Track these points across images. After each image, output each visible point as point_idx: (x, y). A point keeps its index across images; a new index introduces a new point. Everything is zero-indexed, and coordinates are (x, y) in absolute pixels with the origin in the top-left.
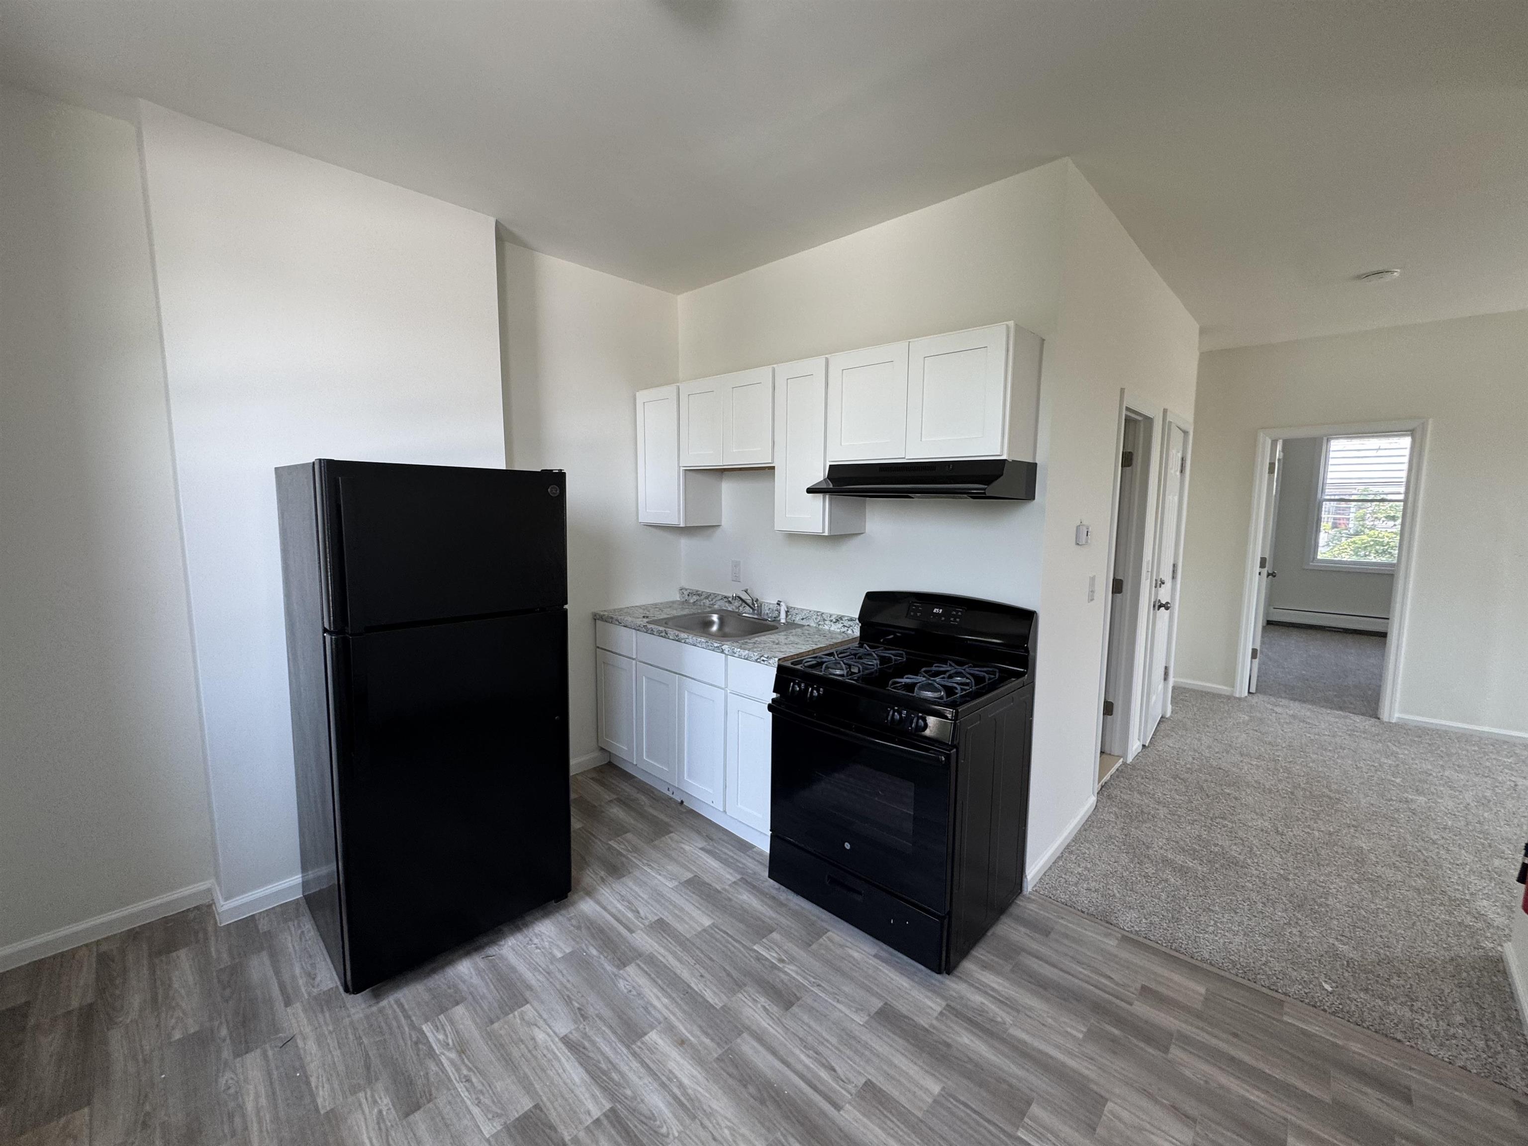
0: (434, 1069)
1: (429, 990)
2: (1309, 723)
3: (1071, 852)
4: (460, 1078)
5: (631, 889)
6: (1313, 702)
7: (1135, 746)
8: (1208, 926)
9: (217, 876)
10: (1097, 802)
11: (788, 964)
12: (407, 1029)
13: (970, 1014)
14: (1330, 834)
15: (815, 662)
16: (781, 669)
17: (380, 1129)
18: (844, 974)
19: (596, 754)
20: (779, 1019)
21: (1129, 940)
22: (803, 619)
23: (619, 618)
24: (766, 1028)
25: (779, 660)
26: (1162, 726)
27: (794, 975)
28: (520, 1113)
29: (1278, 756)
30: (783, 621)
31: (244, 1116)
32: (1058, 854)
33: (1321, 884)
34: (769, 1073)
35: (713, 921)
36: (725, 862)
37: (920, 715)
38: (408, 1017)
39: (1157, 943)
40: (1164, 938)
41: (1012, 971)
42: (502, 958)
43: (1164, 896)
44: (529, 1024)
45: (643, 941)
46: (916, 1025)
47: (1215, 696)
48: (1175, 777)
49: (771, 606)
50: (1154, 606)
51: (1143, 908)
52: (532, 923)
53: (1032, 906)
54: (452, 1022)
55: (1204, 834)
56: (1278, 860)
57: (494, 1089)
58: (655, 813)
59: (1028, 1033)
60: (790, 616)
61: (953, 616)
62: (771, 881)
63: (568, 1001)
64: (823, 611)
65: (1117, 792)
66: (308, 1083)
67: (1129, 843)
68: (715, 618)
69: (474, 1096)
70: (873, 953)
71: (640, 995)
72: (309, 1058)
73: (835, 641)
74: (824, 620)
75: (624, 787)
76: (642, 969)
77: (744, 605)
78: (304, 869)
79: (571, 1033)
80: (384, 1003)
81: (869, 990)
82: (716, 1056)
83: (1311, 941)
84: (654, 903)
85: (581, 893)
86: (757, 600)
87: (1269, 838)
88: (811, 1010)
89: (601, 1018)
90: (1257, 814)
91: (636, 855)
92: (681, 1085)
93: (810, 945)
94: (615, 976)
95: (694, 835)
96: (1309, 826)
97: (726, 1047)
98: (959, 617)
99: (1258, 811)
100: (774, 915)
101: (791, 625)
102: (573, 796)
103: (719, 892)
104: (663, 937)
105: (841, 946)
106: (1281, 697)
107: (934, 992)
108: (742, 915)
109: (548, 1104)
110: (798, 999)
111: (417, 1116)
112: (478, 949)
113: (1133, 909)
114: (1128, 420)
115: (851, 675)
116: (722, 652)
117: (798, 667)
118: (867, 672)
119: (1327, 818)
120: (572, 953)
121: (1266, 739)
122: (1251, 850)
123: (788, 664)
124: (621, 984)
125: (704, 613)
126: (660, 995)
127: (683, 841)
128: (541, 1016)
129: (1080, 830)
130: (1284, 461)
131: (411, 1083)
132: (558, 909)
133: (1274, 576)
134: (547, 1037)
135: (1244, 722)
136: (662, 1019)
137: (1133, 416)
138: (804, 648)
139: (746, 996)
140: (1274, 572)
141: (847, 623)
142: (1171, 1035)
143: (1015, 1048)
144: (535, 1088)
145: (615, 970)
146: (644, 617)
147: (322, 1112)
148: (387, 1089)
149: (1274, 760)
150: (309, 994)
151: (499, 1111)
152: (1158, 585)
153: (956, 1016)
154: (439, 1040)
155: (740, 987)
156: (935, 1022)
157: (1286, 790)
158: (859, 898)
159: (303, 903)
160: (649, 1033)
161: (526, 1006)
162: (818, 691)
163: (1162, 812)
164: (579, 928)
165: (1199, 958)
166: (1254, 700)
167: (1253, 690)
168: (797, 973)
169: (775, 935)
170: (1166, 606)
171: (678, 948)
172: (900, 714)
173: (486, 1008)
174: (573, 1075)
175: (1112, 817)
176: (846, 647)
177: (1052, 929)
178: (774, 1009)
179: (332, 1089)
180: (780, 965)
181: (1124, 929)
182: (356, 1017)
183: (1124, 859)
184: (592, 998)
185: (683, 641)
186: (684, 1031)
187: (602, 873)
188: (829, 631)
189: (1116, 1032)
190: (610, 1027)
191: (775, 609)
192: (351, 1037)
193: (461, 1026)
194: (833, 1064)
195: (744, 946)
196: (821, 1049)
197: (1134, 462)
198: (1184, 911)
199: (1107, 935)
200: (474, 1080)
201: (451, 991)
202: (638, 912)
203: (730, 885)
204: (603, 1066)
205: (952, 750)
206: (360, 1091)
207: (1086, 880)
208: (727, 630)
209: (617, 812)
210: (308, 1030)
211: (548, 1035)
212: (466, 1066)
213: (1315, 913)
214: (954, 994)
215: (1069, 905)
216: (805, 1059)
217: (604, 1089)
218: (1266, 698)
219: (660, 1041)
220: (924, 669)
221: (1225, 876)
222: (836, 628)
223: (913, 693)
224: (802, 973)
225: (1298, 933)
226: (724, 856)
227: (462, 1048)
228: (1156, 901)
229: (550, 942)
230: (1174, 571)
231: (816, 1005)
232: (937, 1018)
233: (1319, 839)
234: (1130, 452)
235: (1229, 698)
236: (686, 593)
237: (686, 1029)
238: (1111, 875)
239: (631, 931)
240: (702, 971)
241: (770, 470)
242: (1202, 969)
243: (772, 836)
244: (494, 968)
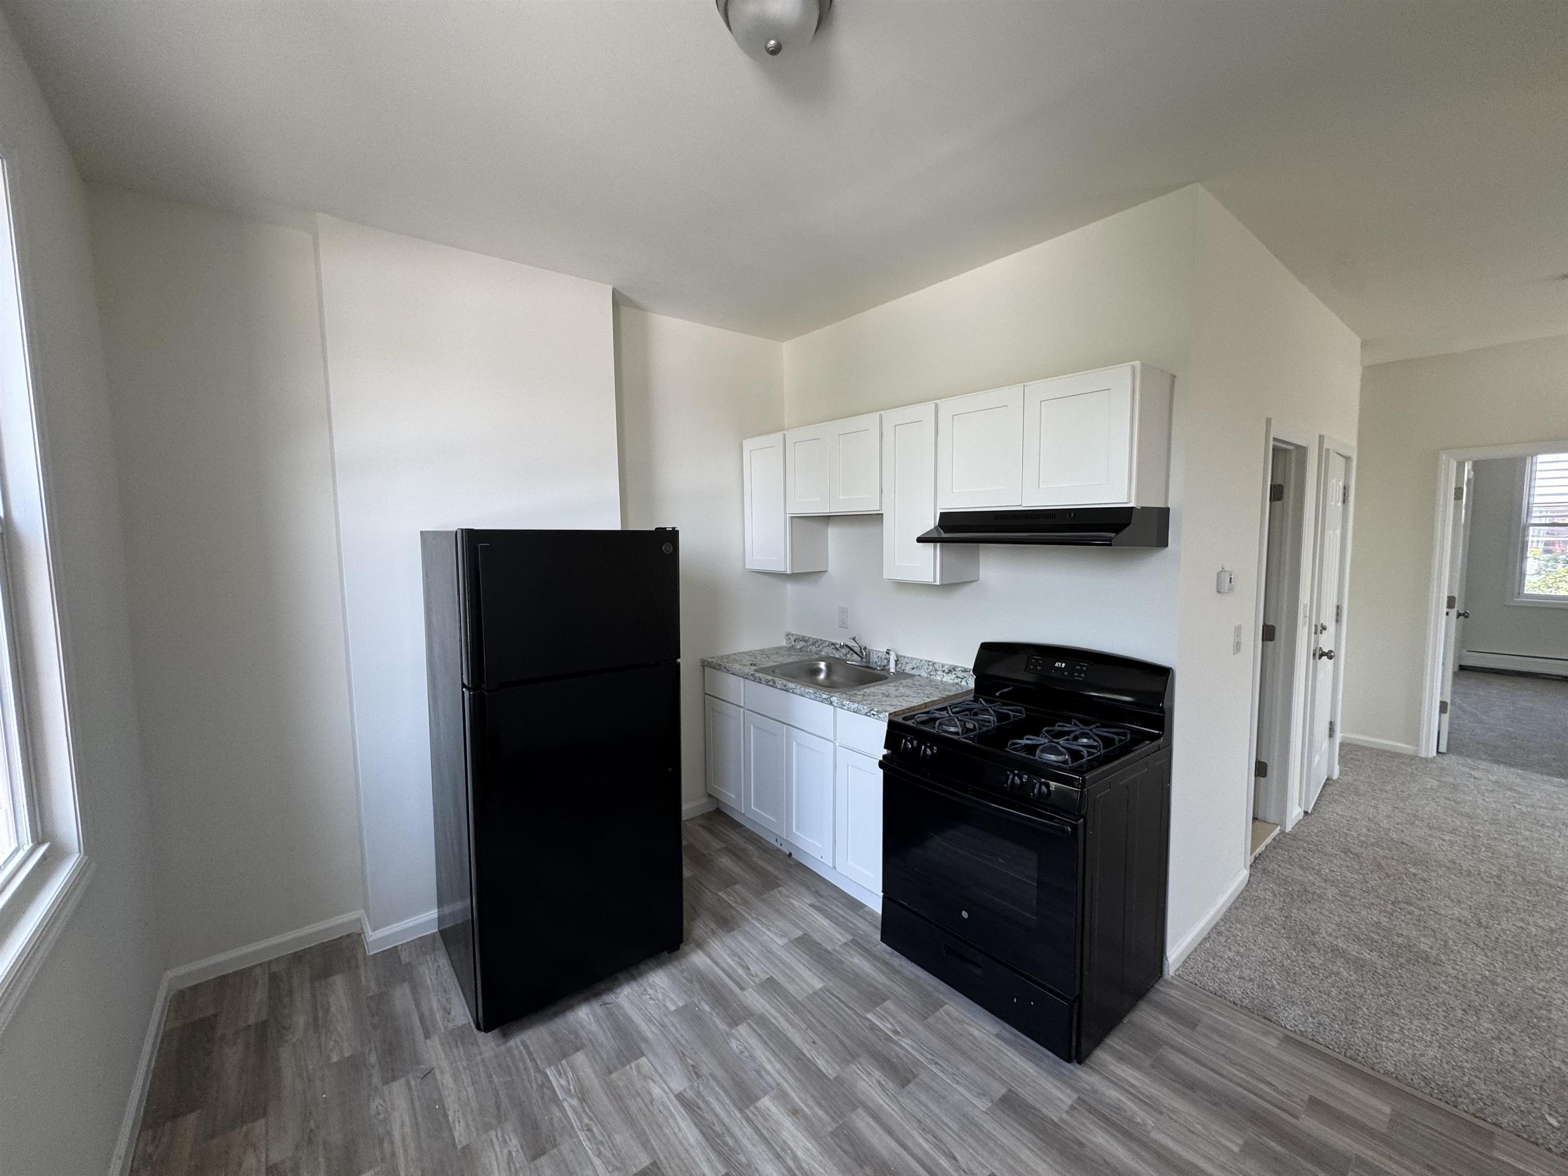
0: (557, 1114)
1: (552, 1034)
2: (1520, 793)
3: (1220, 934)
4: (581, 1125)
5: (741, 943)
6: (1525, 766)
7: (1295, 813)
8: (1392, 1032)
9: (366, 908)
10: (1250, 877)
11: (903, 1037)
12: (532, 1071)
13: (1105, 1111)
14: (1552, 931)
15: (925, 718)
16: (892, 725)
17: (510, 1169)
18: (963, 1053)
19: (705, 800)
20: (895, 1097)
21: (1290, 1041)
22: (913, 669)
23: (727, 665)
24: (881, 1105)
25: (890, 714)
26: (1329, 789)
27: (909, 1049)
28: (639, 1170)
29: (1478, 831)
30: (892, 670)
31: (392, 1143)
32: (1205, 934)
33: (1539, 992)
34: (885, 1153)
35: (824, 984)
36: (834, 920)
37: (1043, 780)
38: (533, 1060)
39: (1328, 1047)
40: (1336, 1043)
41: (1153, 1066)
42: (619, 1007)
43: (1334, 992)
44: (646, 1077)
45: (755, 1000)
46: (1044, 1118)
47: (1395, 755)
48: (1346, 851)
49: (880, 654)
50: (1314, 655)
51: (1308, 1004)
52: (646, 972)
53: (1173, 993)
54: (572, 1068)
55: (1384, 921)
56: (1480, 959)
57: (614, 1141)
58: (763, 864)
59: (1173, 1138)
60: (900, 665)
61: (1078, 671)
62: (884, 945)
63: (682, 1057)
64: (935, 661)
65: (1272, 866)
66: (446, 1116)
67: (1290, 927)
68: (822, 665)
69: (595, 1146)
70: (995, 1033)
71: (752, 1058)
72: (446, 1092)
73: (947, 693)
74: (936, 670)
75: (732, 836)
76: (755, 1031)
77: (851, 652)
78: (440, 904)
79: (685, 1090)
80: (511, 1043)
81: (992, 1074)
82: (830, 1129)
83: (1528, 1061)
84: (765, 961)
85: (692, 945)
86: (865, 648)
87: (1469, 931)
88: (928, 1089)
89: (715, 1078)
90: (1452, 901)
91: (744, 908)
92: (795, 1158)
93: (926, 1018)
94: (727, 1034)
95: (802, 890)
96: (1522, 920)
97: (841, 1122)
98: (1084, 672)
99: (1453, 896)
100: (888, 982)
101: (901, 675)
102: (684, 843)
103: (829, 952)
104: (774, 997)
105: (961, 1022)
106: (1481, 759)
107: (1064, 1082)
108: (854, 979)
109: (665, 1162)
110: (915, 1076)
111: (543, 1160)
112: (597, 995)
113: (1297, 1004)
114: (1275, 450)
115: (966, 733)
116: (831, 703)
117: (910, 723)
118: (985, 729)
119: (1547, 911)
120: (685, 1007)
121: (1462, 810)
122: (1446, 943)
123: (899, 719)
124: (734, 1044)
125: (810, 661)
126: (772, 1059)
127: (792, 896)
128: (656, 1071)
129: (1230, 908)
130: (1475, 484)
131: (538, 1128)
132: (670, 960)
133: (1467, 617)
134: (661, 1092)
135: (1432, 789)
136: (774, 1085)
137: (1280, 445)
138: (916, 702)
139: (861, 1068)
140: (1466, 612)
141: (961, 674)
142: (1350, 1160)
143: (1159, 1156)
144: (652, 1145)
145: (727, 1028)
146: (751, 665)
147: (459, 1147)
148: (515, 1131)
149: (1473, 836)
150: (445, 1028)
151: (619, 1165)
152: (1319, 631)
153: (1090, 1112)
154: (562, 1086)
155: (854, 1058)
156: (1065, 1116)
157: (1490, 874)
158: (979, 972)
159: (438, 937)
160: (762, 1098)
161: (642, 1059)
162: (932, 750)
163: (1331, 892)
164: (691, 982)
165: (1382, 1071)
166: (1445, 762)
167: (1443, 749)
168: (913, 1048)
169: (889, 1004)
170: (1329, 655)
171: (790, 1010)
172: (1021, 778)
173: (605, 1056)
174: (689, 1135)
175: (1269, 895)
176: (961, 700)
177: (1200, 1020)
178: (890, 1085)
179: (468, 1126)
180: (895, 1038)
181: (1285, 1028)
182: (486, 1055)
183: (1284, 945)
184: (705, 1055)
185: (791, 691)
186: (797, 1099)
187: (713, 926)
188: (941, 681)
189: (1279, 1148)
190: (723, 1088)
191: (884, 657)
192: (483, 1075)
193: (581, 1073)
194: (953, 1151)
195: (856, 1013)
196: (939, 1133)
197: (1285, 495)
198: (1360, 1013)
199: (1265, 1034)
200: (595, 1130)
201: (572, 1037)
202: (749, 969)
203: (841, 946)
204: (718, 1129)
205: (1079, 820)
206: (491, 1129)
207: (1239, 966)
208: (835, 678)
209: (726, 862)
210: (444, 1063)
211: (663, 1089)
212: (587, 1114)
213: (1533, 1028)
214: (1087, 1087)
215: (1219, 995)
216: (922, 1142)
217: (719, 1153)
218: (1461, 760)
219: (773, 1109)
220: (1045, 729)
221: (1412, 972)
222: (949, 679)
223: (1035, 756)
224: (919, 1049)
225: (1511, 1051)
226: (834, 914)
227: (583, 1096)
228: (1325, 997)
229: (663, 993)
230: (1337, 614)
231: (934, 1085)
232: (1067, 1112)
233: (1536, 935)
234: (1280, 485)
235: (1413, 758)
236: (792, 638)
237: (800, 1098)
238: (1269, 963)
239: (742, 989)
240: (815, 1038)
241: (877, 518)
242: (1385, 1083)
243: (884, 898)
244: (611, 1015)
